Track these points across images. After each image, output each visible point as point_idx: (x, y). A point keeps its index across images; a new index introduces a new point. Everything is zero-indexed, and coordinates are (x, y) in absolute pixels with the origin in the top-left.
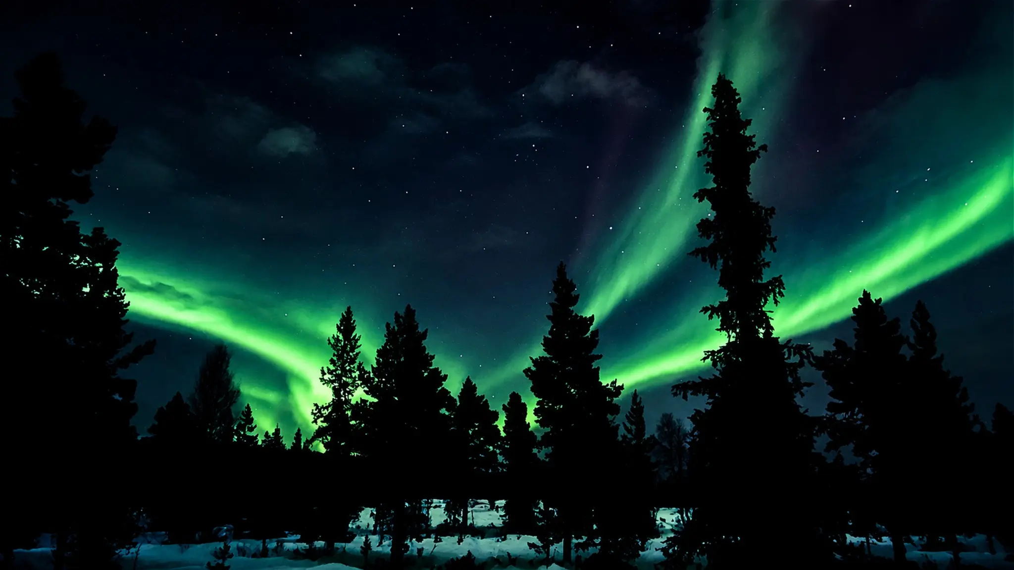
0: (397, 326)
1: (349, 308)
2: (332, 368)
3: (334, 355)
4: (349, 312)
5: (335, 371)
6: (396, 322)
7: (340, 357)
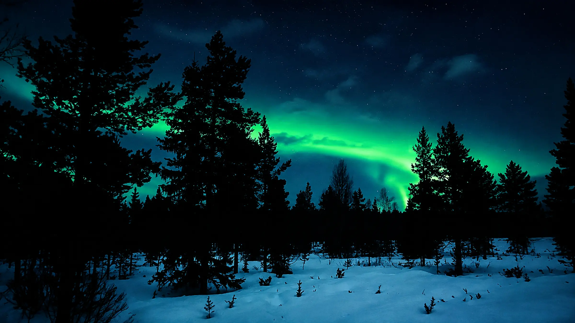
0: (444, 135)
1: (423, 128)
2: (418, 163)
3: (418, 156)
4: (423, 131)
5: (420, 165)
6: (443, 132)
7: (421, 157)
